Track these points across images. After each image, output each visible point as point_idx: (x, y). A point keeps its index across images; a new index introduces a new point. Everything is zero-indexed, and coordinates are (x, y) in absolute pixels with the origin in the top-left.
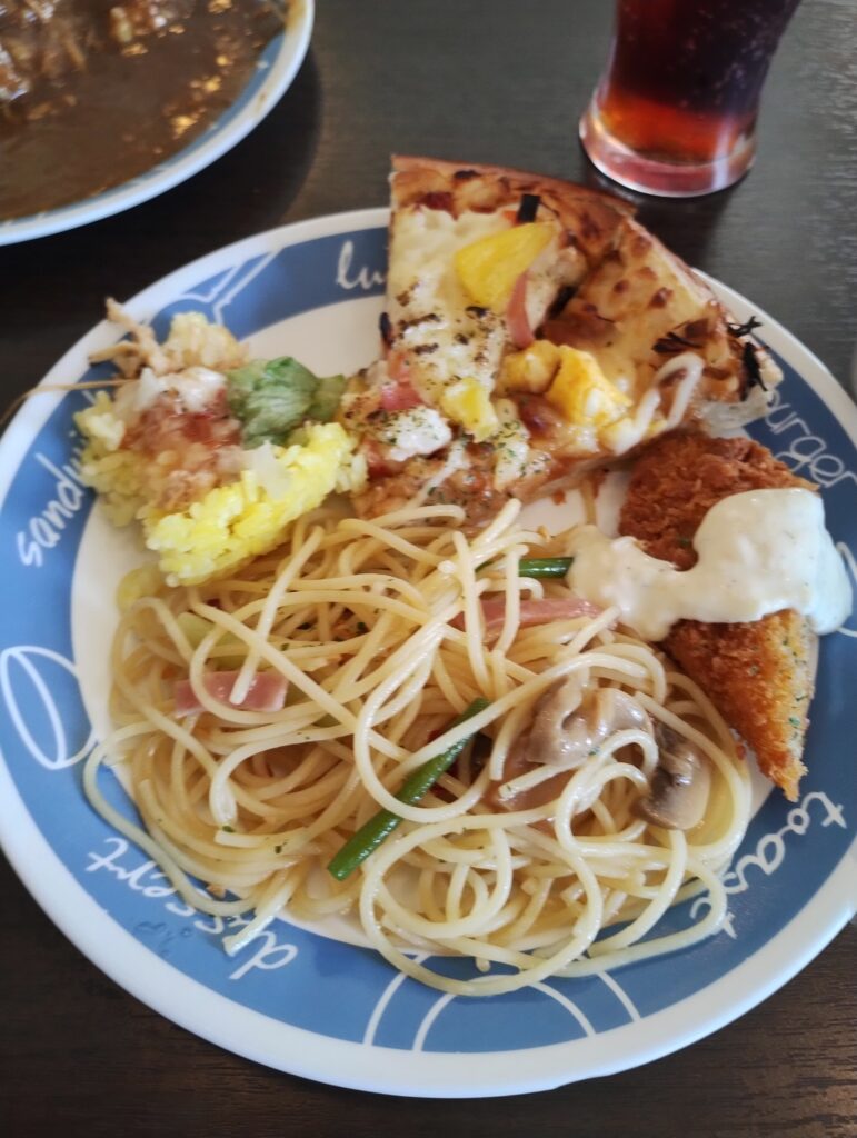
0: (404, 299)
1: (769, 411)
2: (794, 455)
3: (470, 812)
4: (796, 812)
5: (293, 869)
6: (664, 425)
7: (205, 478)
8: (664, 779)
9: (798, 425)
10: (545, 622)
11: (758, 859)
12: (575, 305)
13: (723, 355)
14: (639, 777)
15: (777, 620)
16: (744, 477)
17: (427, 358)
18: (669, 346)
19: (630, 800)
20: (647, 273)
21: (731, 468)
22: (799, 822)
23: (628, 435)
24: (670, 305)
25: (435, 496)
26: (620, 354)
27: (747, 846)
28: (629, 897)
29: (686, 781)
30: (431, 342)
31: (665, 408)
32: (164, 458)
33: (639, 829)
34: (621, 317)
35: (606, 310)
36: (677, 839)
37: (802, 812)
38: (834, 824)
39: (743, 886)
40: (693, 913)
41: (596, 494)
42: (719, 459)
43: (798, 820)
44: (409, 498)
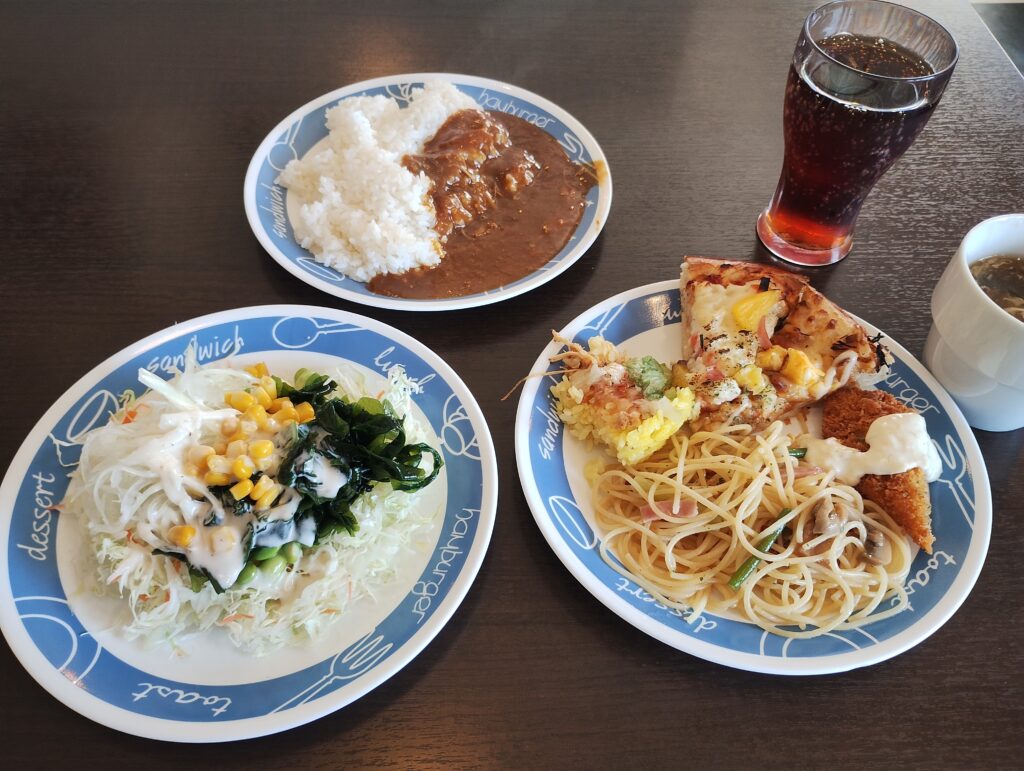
0: (707, 328)
1: (888, 376)
2: (903, 398)
3: (789, 557)
4: (932, 560)
5: (704, 591)
6: (839, 385)
7: (635, 414)
8: (871, 544)
9: (902, 384)
10: (804, 476)
11: (918, 580)
12: (788, 328)
13: (867, 351)
14: (860, 543)
15: (913, 472)
16: (885, 409)
17: (725, 355)
18: (840, 346)
19: (856, 554)
20: (823, 312)
21: (878, 404)
22: (934, 564)
23: (823, 390)
24: (837, 327)
25: (736, 422)
26: (813, 350)
27: (912, 575)
28: (863, 597)
29: (881, 544)
30: (726, 348)
31: (838, 377)
32: (609, 406)
33: (862, 566)
34: (812, 334)
35: (804, 330)
36: (880, 569)
37: (934, 560)
38: (950, 563)
39: (913, 591)
40: (892, 604)
41: (806, 419)
42: (871, 400)
43: (933, 563)
44: (723, 422)
